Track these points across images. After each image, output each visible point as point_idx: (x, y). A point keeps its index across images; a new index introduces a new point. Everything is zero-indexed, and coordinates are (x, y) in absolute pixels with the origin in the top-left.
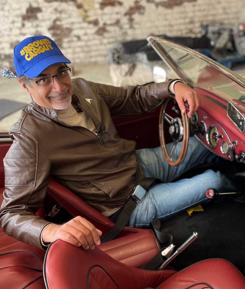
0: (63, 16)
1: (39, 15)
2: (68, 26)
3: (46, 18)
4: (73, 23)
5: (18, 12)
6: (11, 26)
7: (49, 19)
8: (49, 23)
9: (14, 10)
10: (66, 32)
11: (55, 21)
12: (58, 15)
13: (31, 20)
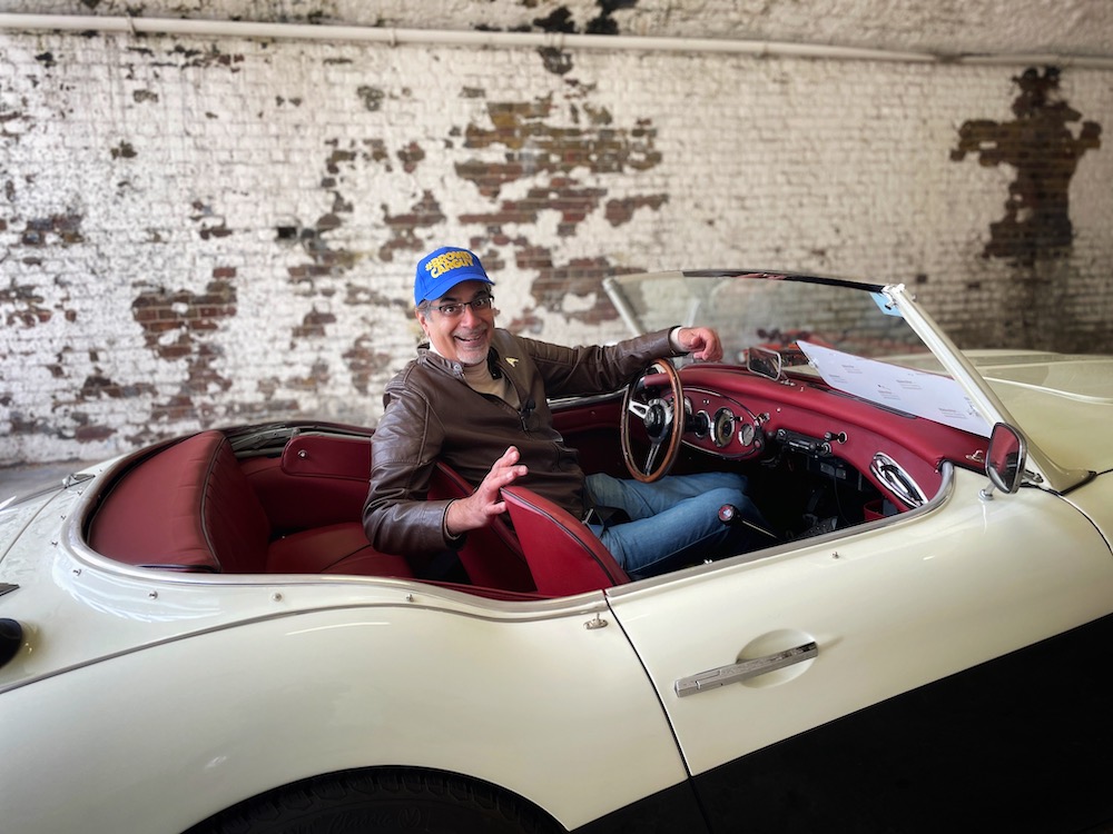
0: (377, 330)
1: (329, 328)
2: (385, 351)
3: (340, 334)
4: (394, 346)
5: (288, 321)
6: (269, 347)
7: (346, 337)
8: (347, 345)
9: (280, 316)
10: (379, 363)
11: (358, 341)
12: (367, 330)
13: (310, 337)
